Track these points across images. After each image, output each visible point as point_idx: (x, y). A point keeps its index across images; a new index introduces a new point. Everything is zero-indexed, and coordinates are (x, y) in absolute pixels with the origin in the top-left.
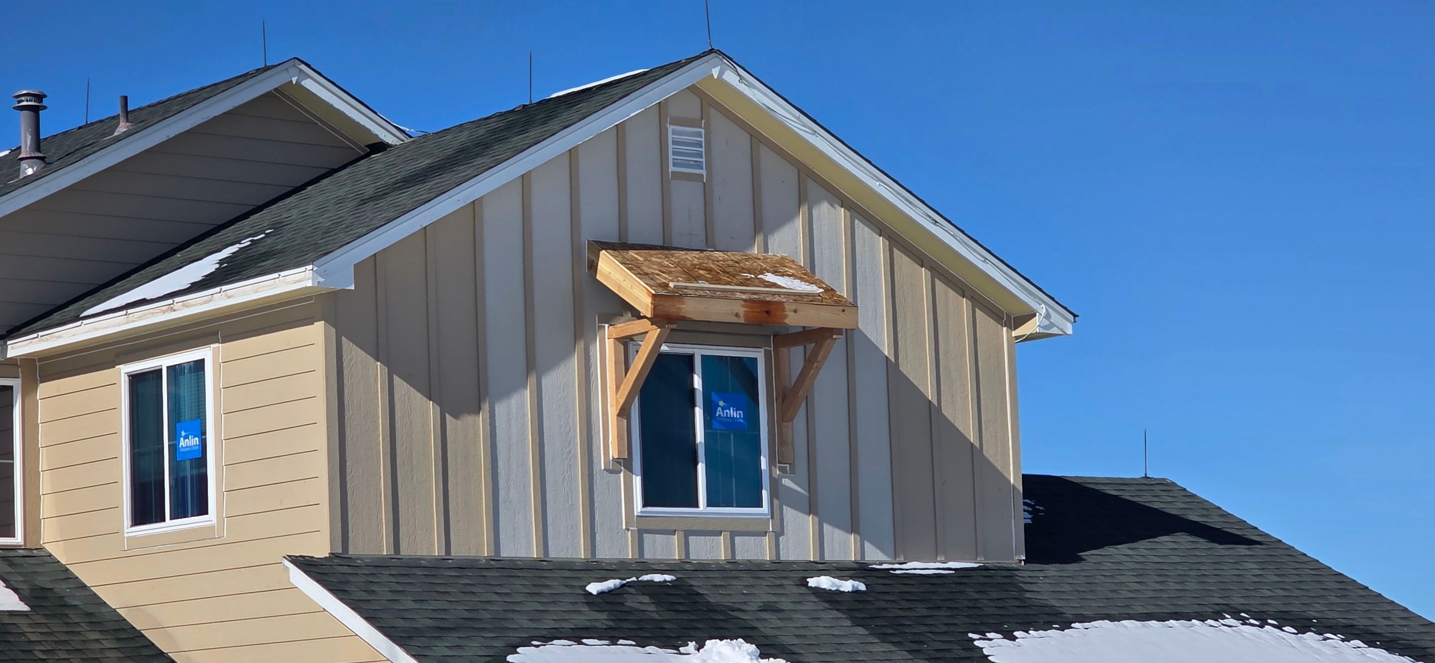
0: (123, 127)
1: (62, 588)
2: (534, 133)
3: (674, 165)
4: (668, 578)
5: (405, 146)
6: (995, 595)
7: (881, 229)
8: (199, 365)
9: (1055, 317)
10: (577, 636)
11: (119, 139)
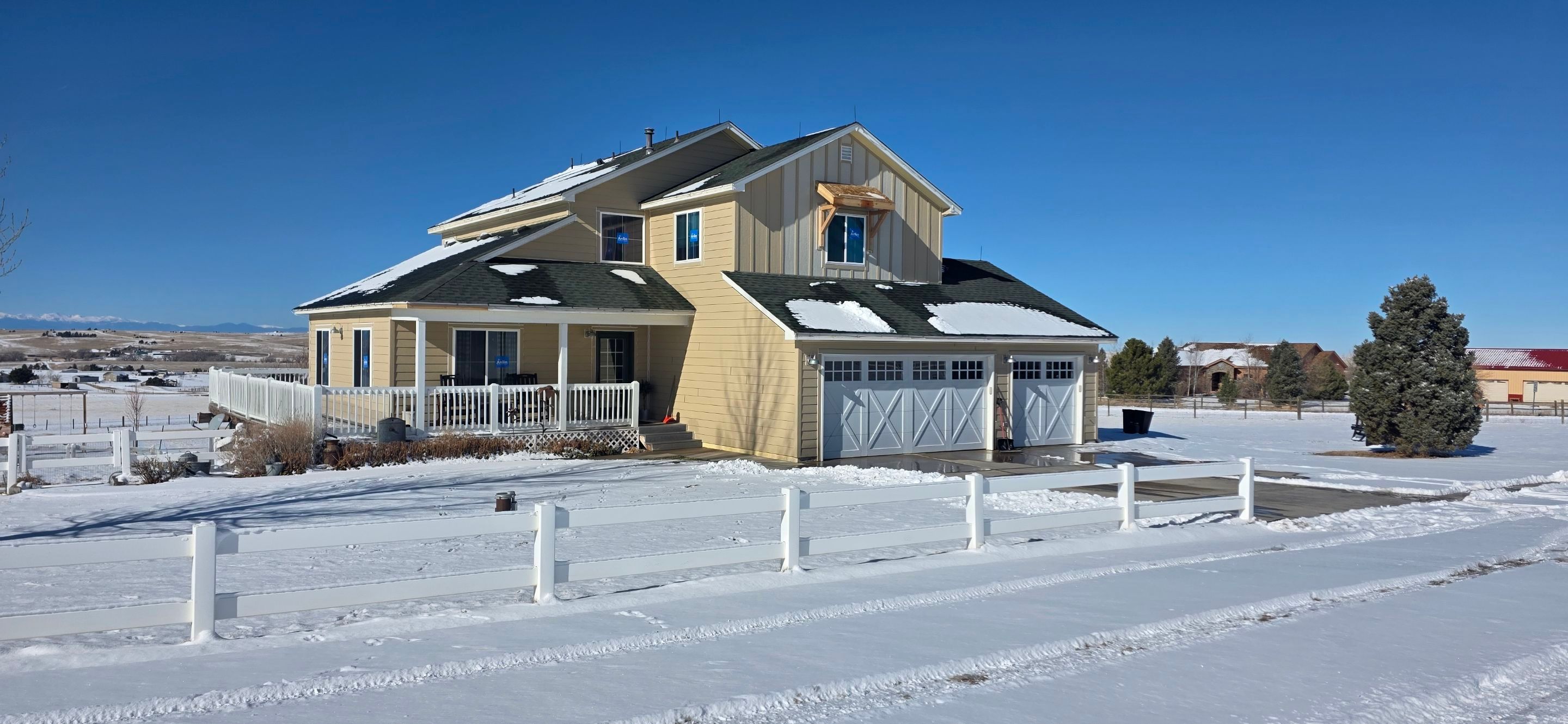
0: (677, 141)
1: (655, 278)
2: (801, 147)
3: (842, 158)
4: (834, 282)
5: (761, 150)
6: (932, 293)
7: (904, 180)
8: (698, 213)
9: (956, 209)
10: (806, 298)
11: (676, 144)
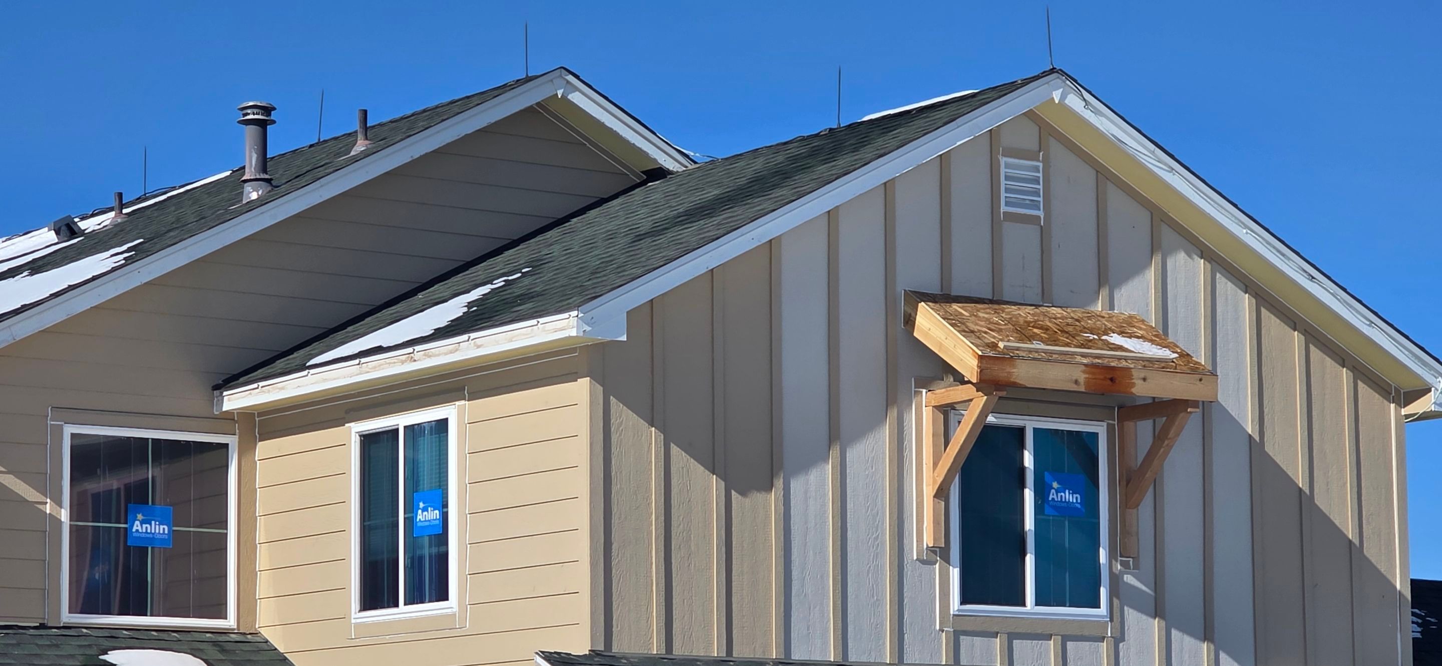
0: (361, 146)
2: (842, 162)
3: (1007, 204)
5: (688, 174)
7: (1247, 285)
8: (443, 424)
11: (356, 159)
